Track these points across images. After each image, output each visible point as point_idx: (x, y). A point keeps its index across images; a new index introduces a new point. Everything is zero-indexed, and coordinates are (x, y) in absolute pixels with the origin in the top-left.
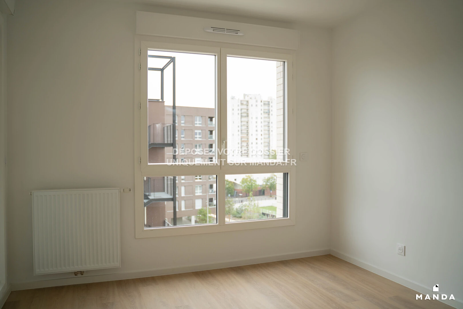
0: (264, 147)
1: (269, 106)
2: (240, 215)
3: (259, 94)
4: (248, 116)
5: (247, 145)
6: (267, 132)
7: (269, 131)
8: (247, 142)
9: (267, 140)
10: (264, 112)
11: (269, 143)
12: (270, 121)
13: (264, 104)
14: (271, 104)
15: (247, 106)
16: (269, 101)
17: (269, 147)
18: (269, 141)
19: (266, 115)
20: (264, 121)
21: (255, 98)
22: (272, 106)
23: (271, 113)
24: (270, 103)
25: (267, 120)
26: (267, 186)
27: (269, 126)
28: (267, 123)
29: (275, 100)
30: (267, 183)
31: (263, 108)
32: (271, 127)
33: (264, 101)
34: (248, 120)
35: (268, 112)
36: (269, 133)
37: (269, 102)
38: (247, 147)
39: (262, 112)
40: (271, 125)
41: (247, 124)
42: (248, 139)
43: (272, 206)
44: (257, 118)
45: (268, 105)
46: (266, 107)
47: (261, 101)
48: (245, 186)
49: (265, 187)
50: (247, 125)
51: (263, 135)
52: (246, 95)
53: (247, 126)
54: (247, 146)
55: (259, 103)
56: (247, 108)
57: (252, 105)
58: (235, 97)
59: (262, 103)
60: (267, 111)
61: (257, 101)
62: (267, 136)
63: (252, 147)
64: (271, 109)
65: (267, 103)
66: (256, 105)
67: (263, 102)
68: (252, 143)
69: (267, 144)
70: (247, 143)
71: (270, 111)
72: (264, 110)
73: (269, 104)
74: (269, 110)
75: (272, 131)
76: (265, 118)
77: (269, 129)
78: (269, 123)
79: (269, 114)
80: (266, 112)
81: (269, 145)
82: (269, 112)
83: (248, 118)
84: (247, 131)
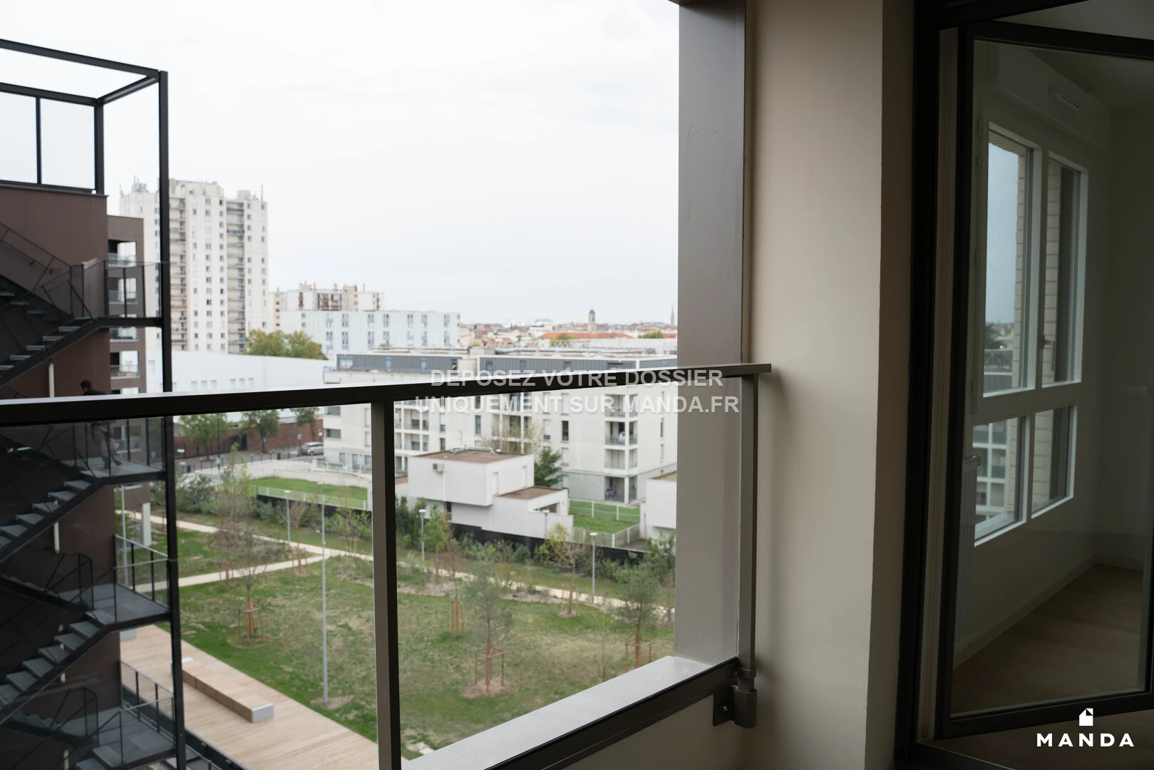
0: (230, 322)
1: (242, 215)
2: (196, 506)
3: (215, 183)
4: (184, 240)
5: (181, 319)
6: (236, 284)
7: (242, 281)
8: (183, 310)
9: (237, 306)
10: (228, 231)
11: (243, 313)
12: (243, 254)
13: (229, 210)
14: (247, 212)
15: (182, 212)
16: (240, 201)
17: (243, 324)
18: (244, 308)
19: (235, 240)
20: (229, 256)
21: (204, 193)
22: (249, 217)
23: (247, 234)
24: (245, 207)
25: (236, 251)
26: (253, 426)
27: (240, 267)
28: (236, 261)
29: (257, 199)
30: (253, 417)
31: (225, 219)
32: (246, 271)
33: (228, 203)
34: (185, 252)
35: (239, 232)
36: (243, 287)
37: (242, 205)
38: (183, 324)
39: (224, 231)
40: (247, 265)
41: (182, 262)
42: (184, 301)
43: (273, 478)
44: (208, 246)
45: (240, 213)
46: (234, 219)
47: (221, 203)
48: (194, 428)
49: (249, 427)
50: (183, 265)
51: (226, 291)
52: (177, 181)
53: (182, 268)
54: (183, 321)
55: (215, 208)
56: (181, 218)
57: (195, 212)
58: (145, 185)
59: (224, 208)
60: (236, 228)
61: (208, 201)
62: (237, 295)
63: (196, 324)
64: (247, 223)
65: (236, 207)
66: (207, 213)
67: (224, 203)
68: (196, 313)
69: (236, 315)
70: (182, 313)
71: (246, 228)
72: (228, 224)
73: (242, 211)
74: (242, 226)
75: (249, 281)
76: (230, 245)
77: (244, 276)
78: (241, 259)
79: (241, 238)
80: (235, 232)
81: (244, 319)
82: (243, 231)
83: (184, 245)
84: (182, 279)
